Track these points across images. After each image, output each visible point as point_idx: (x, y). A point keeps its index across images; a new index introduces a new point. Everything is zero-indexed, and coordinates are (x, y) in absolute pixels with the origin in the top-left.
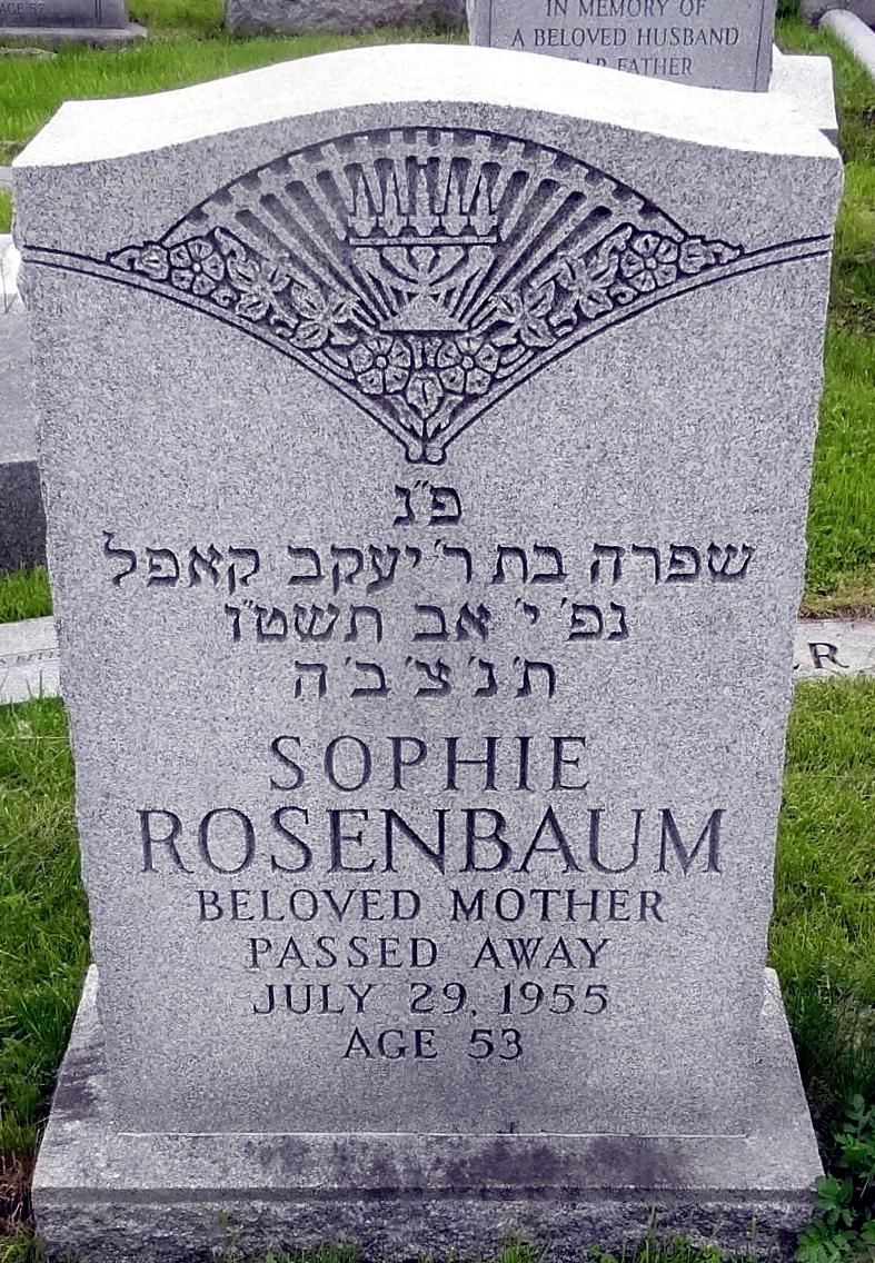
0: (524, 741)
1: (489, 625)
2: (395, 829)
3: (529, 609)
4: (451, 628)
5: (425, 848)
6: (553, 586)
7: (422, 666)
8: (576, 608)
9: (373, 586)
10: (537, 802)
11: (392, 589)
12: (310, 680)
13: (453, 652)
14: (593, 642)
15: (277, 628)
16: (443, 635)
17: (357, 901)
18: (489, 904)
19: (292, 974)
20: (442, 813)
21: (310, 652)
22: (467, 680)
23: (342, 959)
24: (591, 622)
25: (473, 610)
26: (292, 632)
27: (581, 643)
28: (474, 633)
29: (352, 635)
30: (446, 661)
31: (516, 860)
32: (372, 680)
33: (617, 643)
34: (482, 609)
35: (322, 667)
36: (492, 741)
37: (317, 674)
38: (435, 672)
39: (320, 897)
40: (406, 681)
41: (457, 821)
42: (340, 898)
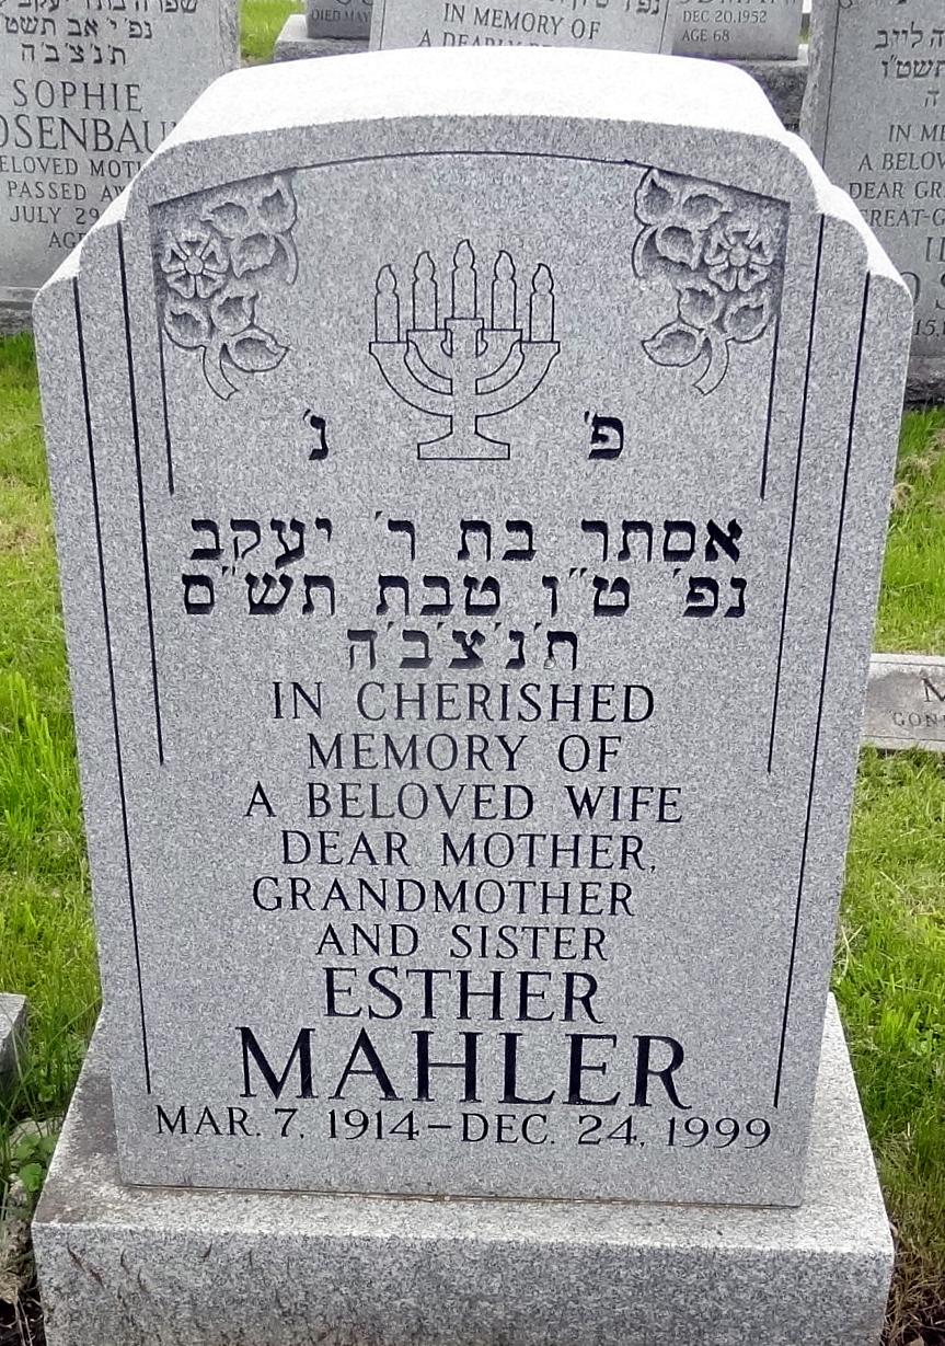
0: (115, 86)
1: (97, 29)
2: (65, 127)
3: (113, 23)
4: (83, 30)
5: (78, 139)
6: (121, 12)
7: (72, 48)
8: (132, 23)
9: (52, 9)
10: (122, 116)
11: (58, 11)
12: (28, 52)
13: (84, 42)
14: (139, 40)
15: (14, 27)
16: (79, 34)
17: (51, 163)
18: (106, 167)
19: (25, 202)
20: (84, 120)
21: (28, 39)
22: (91, 56)
23: (46, 193)
24: (137, 30)
25: (91, 22)
26: (20, 29)
27: (134, 39)
28: (91, 32)
29: (44, 33)
30: (82, 46)
31: (115, 147)
32: (52, 54)
33: (148, 40)
34: (94, 22)
35: (32, 46)
36: (102, 85)
37: (30, 49)
38: (77, 51)
39: (36, 160)
40: (66, 55)
41: (90, 124)
42: (44, 161)
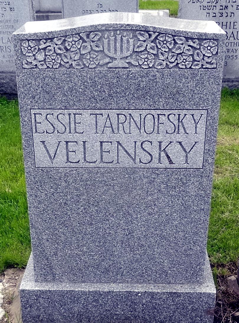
0: (230, 22)
1: (228, 8)
3: (232, 6)
6: (235, 3)
7: (220, 13)
10: (231, 30)
11: (217, 3)
12: (208, 15)
13: (224, 11)
15: (205, 8)
16: (223, 9)
21: (208, 11)
22: (225, 15)
25: (226, 6)
26: (207, 9)
27: (237, 10)
28: (226, 9)
29: (213, 9)
30: (223, 12)
31: (228, 38)
32: (214, 15)
36: (227, 22)
37: (209, 14)
40: (218, 15)
